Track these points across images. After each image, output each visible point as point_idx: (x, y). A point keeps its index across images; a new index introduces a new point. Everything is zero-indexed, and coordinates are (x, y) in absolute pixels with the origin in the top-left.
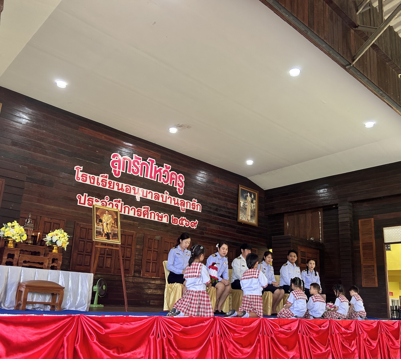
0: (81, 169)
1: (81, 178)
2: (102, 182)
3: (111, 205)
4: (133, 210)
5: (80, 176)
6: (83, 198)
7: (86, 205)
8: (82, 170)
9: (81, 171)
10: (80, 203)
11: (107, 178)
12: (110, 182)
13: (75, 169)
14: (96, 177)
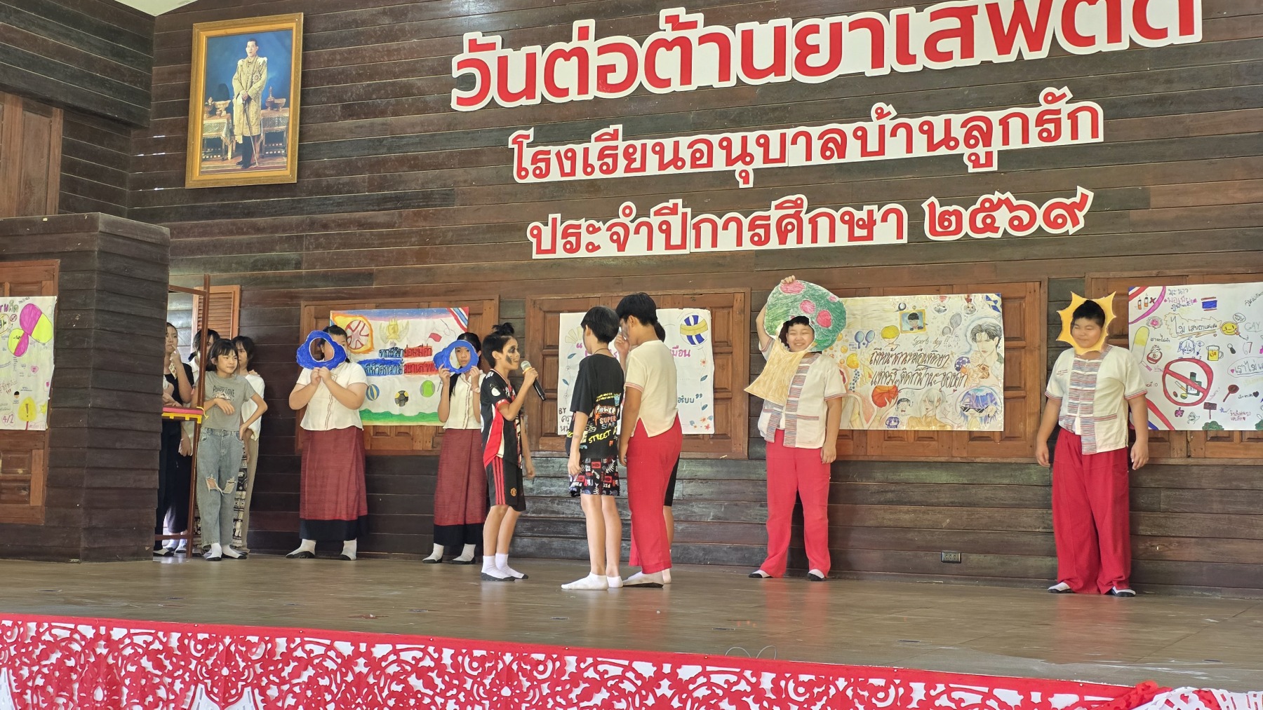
0: (527, 137)
1: (531, 168)
2: (599, 160)
3: (644, 230)
4: (733, 225)
5: (527, 163)
6: (546, 232)
7: (561, 254)
8: (531, 139)
9: (529, 145)
10: (540, 251)
11: (617, 139)
12: (631, 150)
13: (510, 146)
14: (579, 148)
